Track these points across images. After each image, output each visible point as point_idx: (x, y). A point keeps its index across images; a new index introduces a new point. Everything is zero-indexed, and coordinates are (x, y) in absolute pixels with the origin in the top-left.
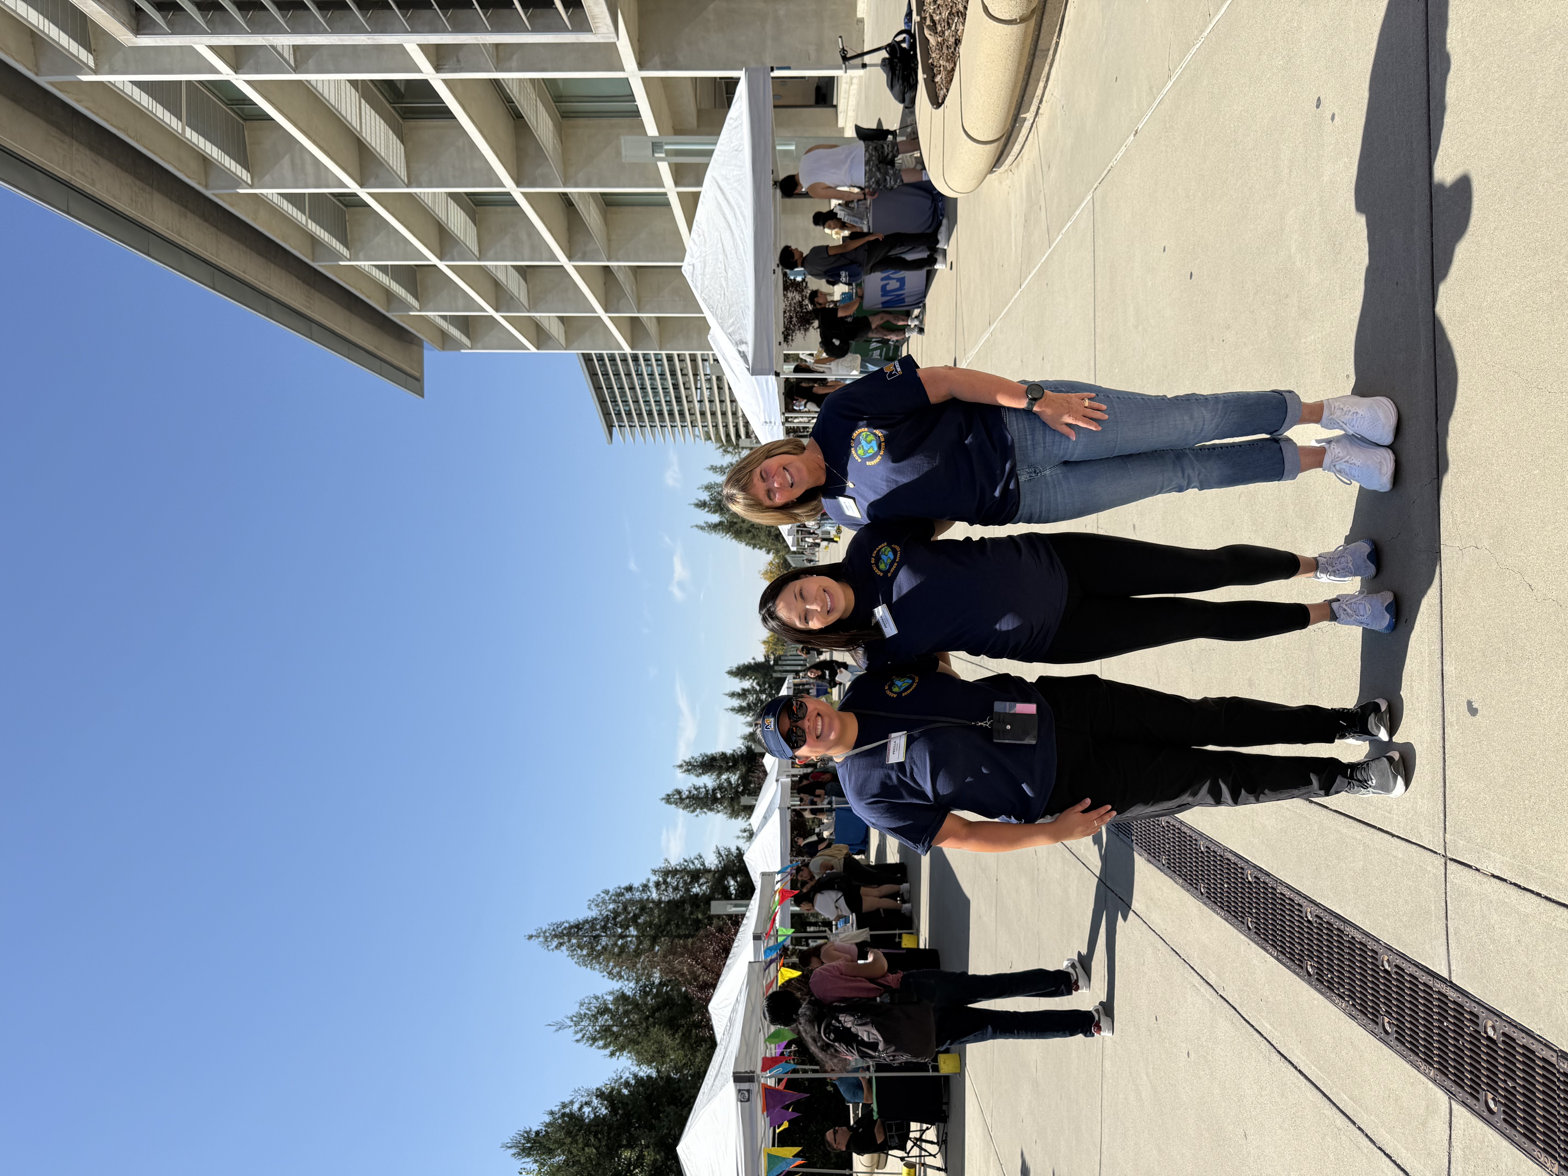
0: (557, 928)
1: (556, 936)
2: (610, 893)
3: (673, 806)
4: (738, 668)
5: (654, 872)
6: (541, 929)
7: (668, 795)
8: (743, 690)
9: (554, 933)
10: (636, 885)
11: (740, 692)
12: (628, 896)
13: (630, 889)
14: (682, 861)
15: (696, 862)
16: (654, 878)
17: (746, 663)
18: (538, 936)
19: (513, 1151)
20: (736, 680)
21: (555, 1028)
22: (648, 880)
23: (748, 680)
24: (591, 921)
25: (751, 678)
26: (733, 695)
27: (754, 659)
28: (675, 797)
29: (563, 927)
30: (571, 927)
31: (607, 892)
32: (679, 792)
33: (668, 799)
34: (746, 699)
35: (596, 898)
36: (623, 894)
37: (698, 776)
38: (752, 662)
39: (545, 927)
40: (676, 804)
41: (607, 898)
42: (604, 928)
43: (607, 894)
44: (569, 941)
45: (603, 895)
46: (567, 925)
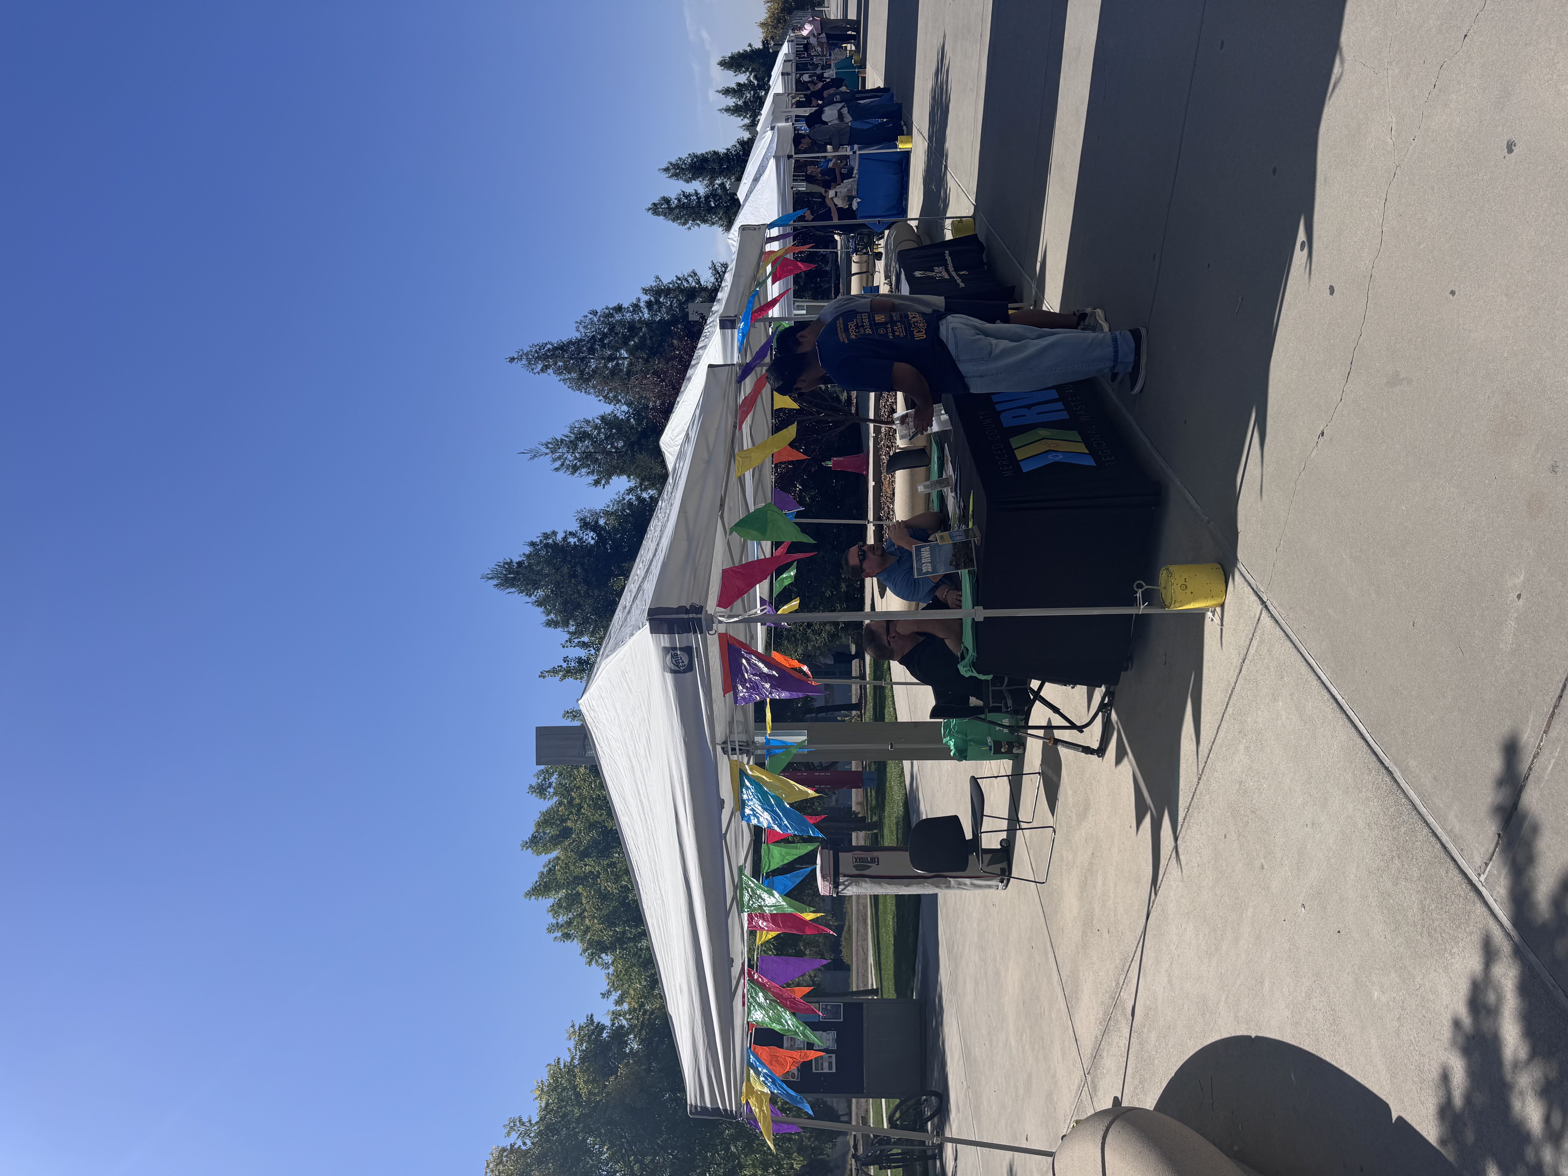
0: (540, 349)
1: (539, 358)
2: (599, 314)
3: (662, 217)
4: (732, 58)
5: (646, 291)
6: (522, 350)
7: (654, 204)
8: (739, 84)
9: (536, 355)
10: (625, 305)
11: (734, 86)
12: (618, 317)
13: (619, 309)
14: (675, 279)
15: (690, 279)
16: (645, 298)
17: (741, 51)
18: (520, 358)
19: (495, 582)
20: (730, 73)
21: (528, 456)
22: (639, 300)
23: (744, 72)
24: (575, 342)
25: (747, 69)
26: (727, 92)
27: (750, 45)
28: (663, 207)
29: (546, 349)
30: (555, 349)
31: (595, 313)
32: (667, 201)
33: (655, 209)
34: (742, 97)
35: (582, 319)
36: (612, 316)
37: (688, 182)
38: (748, 49)
39: (526, 349)
40: (665, 215)
41: (595, 319)
42: (592, 350)
43: (595, 315)
44: (555, 364)
45: (590, 316)
46: (549, 346)
